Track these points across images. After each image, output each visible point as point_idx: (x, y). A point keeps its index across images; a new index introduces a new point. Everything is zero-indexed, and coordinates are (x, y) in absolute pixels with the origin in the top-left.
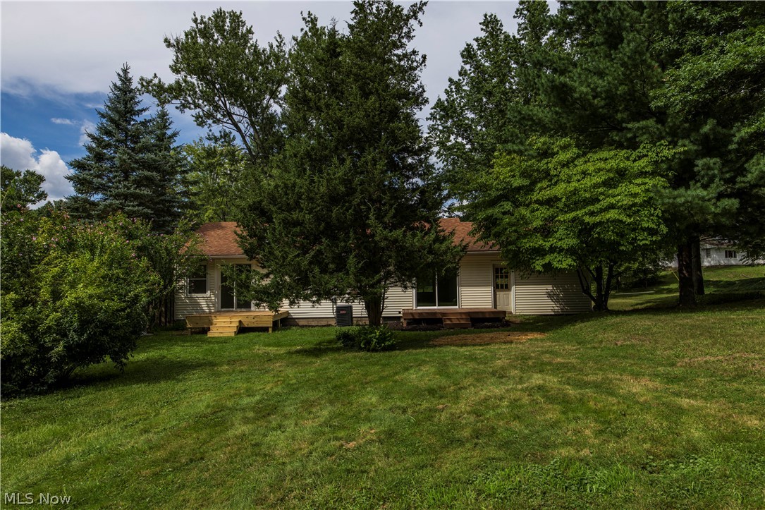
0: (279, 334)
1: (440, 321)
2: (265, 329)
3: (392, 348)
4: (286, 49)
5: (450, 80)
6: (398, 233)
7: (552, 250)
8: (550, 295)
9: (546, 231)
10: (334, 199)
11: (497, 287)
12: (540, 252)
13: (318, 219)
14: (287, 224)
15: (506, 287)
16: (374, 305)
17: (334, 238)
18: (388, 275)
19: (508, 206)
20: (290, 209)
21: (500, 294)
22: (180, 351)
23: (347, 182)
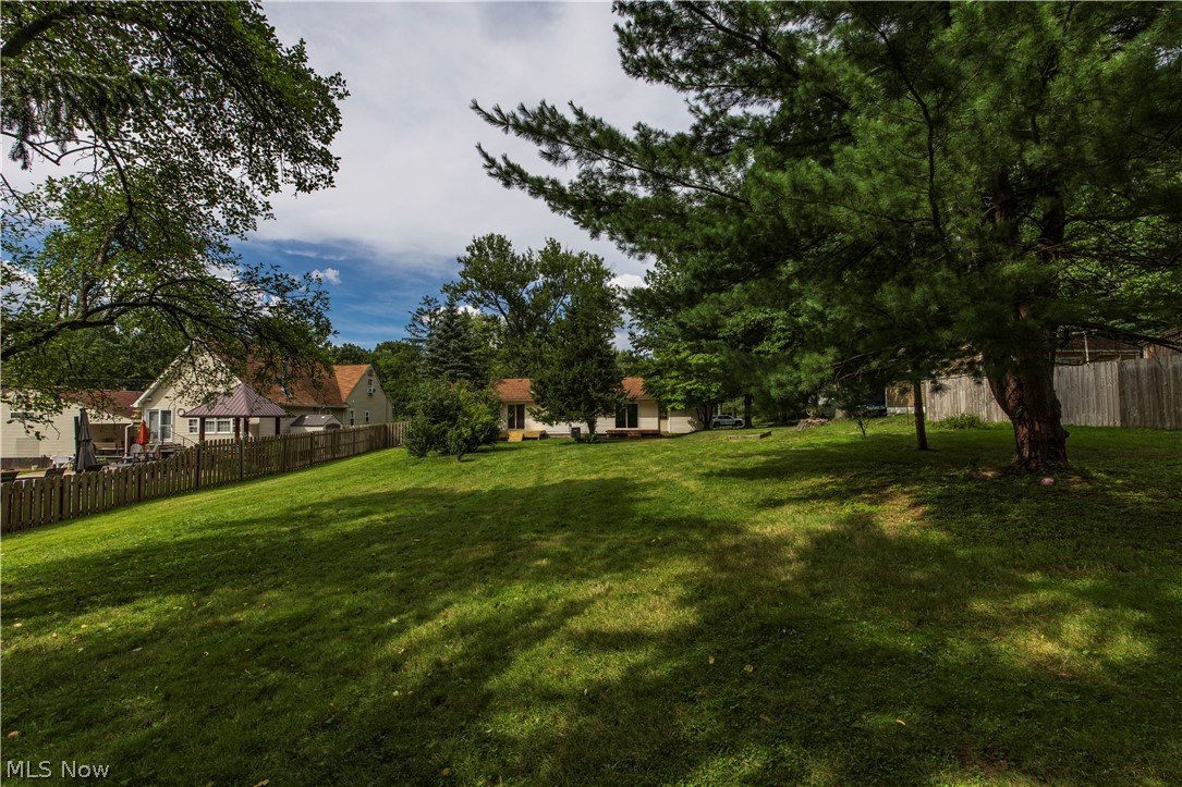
0: (543, 441)
1: (626, 435)
2: (536, 439)
3: (599, 442)
4: (534, 258)
5: (648, 271)
6: (601, 395)
7: (675, 400)
8: (690, 423)
9: (673, 391)
10: (575, 380)
11: (661, 418)
12: (670, 401)
13: (569, 389)
14: (556, 390)
15: (666, 418)
16: (592, 426)
17: (575, 396)
18: (599, 411)
19: (657, 378)
20: (556, 384)
21: (662, 422)
22: (501, 445)
23: (580, 373)
